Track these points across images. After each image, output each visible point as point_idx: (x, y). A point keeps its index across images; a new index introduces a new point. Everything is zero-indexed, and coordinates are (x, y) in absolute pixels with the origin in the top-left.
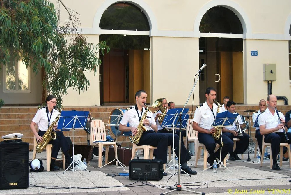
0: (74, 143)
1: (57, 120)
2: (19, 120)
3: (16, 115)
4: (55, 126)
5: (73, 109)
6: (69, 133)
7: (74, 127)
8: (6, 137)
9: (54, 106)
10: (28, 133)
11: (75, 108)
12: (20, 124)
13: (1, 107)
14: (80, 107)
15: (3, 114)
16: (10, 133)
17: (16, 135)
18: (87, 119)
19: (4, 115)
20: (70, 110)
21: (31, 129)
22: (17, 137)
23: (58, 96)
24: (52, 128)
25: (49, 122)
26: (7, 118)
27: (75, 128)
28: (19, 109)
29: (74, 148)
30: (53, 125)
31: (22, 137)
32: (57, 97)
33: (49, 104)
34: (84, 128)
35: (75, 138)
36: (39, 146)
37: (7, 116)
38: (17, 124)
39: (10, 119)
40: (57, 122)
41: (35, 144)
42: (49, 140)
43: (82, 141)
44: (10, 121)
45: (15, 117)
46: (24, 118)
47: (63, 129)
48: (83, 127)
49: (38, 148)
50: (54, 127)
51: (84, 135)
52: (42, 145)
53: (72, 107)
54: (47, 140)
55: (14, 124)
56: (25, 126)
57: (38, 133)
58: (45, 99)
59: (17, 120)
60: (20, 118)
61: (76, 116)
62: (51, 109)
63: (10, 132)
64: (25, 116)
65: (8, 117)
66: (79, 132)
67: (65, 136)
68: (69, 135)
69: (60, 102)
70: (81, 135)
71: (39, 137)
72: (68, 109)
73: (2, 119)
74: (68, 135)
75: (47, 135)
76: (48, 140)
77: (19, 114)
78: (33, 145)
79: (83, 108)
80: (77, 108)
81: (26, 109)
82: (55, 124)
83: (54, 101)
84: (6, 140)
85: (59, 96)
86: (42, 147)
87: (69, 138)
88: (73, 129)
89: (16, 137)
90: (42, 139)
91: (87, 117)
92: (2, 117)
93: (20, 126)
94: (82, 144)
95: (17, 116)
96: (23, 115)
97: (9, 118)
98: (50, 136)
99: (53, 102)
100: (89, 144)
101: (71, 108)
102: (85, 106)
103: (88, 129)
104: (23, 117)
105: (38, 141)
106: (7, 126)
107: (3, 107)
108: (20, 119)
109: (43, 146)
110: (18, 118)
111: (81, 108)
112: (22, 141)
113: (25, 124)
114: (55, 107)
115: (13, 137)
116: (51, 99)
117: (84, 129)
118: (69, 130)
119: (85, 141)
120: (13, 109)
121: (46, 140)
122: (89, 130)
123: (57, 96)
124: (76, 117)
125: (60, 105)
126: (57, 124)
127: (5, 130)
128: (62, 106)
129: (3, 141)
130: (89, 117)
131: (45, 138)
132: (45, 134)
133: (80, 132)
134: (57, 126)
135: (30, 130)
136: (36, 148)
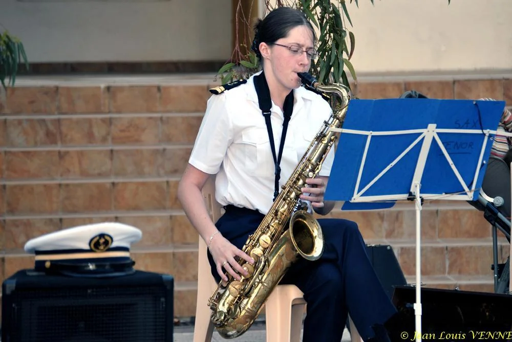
0: (418, 282)
1: (324, 151)
2: (112, 151)
3: (91, 126)
4: (314, 186)
5: (407, 85)
6: (386, 225)
7: (416, 187)
8: (46, 244)
9: (301, 70)
10: (159, 224)
11: (419, 84)
12: (117, 174)
13: (7, 81)
14: (450, 78)
15: (20, 122)
16: (60, 225)
17: (102, 236)
18: (490, 144)
19: (25, 125)
20: (394, 95)
21: (178, 203)
22: (106, 243)
23: (324, 10)
24: (297, 197)
25: (277, 160)
26: (44, 144)
27: (425, 196)
28: (108, 88)
29: (418, 307)
30: (301, 175)
31: (132, 243)
32: (321, 20)
33: (272, 61)
34: (477, 193)
35: (422, 249)
36: (228, 298)
37: (41, 134)
38: (100, 175)
39: (59, 148)
40: (320, 158)
41: (206, 286)
42: (286, 262)
43: (460, 272)
44: (61, 155)
45: (90, 137)
46: (137, 141)
47: (357, 198)
48: (470, 187)
49: (223, 307)
50: (307, 187)
51: (470, 235)
52: (248, 295)
53: (401, 79)
54: (273, 262)
55: (84, 174)
56: (143, 184)
57: (219, 225)
58: (252, 34)
59: (100, 152)
60: (115, 140)
61: (432, 127)
62: (285, 87)
63: (61, 220)
64: (143, 130)
65: (48, 134)
66: (445, 221)
67: (366, 241)
68: (390, 234)
69: (339, 44)
70: (457, 234)
71: (226, 250)
72: (382, 86)
73: (13, 146)
74: (384, 233)
75: (272, 237)
76: (276, 266)
77: (110, 122)
78: (195, 293)
79: (465, 84)
80: (429, 85)
81: (148, 88)
82: (313, 170)
83: (300, 46)
84: (48, 264)
85: (335, 11)
86: (248, 304)
87: (385, 253)
88: (412, 198)
89: (101, 242)
90: (244, 262)
91: (490, 136)
92: (15, 134)
93: (113, 184)
94: (460, 286)
95: (99, 132)
96: (132, 125)
97: (54, 142)
98: (287, 240)
99: (296, 49)
100: (502, 285)
101: (397, 85)
102: (476, 71)
103: (499, 201)
104: (131, 134)
105: (221, 272)
106: (45, 186)
107: (20, 82)
108: (116, 148)
109: (253, 296)
110: (104, 140)
111: (454, 82)
112: (135, 268)
113: (141, 174)
114: (306, 80)
115: (87, 247)
116: (283, 35)
117: (471, 203)
118: (390, 204)
119: (477, 272)
120: (76, 89)
121: (267, 261)
122: (500, 208)
123: (318, 9)
124: (430, 132)
125: (338, 64)
126: (325, 169)
127: (32, 211)
128: (350, 67)
129: (32, 266)
130: (501, 132)
131: (258, 251)
132: (258, 232)
133: (451, 222)
134: (326, 183)
135: (172, 208)
136: (214, 309)
